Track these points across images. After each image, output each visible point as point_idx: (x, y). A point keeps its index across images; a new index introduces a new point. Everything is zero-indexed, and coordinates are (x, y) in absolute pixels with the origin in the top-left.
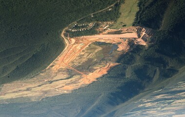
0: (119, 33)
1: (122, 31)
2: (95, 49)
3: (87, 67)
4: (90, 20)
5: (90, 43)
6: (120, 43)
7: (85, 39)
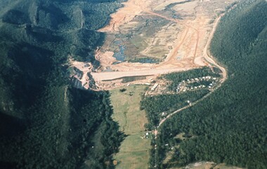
0: (126, 79)
1: (123, 82)
2: (152, 52)
3: (151, 24)
4: (189, 95)
5: (166, 60)
6: (114, 63)
7: (179, 66)
